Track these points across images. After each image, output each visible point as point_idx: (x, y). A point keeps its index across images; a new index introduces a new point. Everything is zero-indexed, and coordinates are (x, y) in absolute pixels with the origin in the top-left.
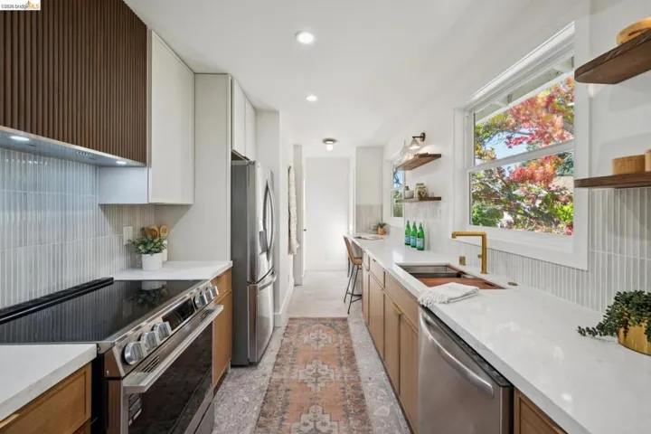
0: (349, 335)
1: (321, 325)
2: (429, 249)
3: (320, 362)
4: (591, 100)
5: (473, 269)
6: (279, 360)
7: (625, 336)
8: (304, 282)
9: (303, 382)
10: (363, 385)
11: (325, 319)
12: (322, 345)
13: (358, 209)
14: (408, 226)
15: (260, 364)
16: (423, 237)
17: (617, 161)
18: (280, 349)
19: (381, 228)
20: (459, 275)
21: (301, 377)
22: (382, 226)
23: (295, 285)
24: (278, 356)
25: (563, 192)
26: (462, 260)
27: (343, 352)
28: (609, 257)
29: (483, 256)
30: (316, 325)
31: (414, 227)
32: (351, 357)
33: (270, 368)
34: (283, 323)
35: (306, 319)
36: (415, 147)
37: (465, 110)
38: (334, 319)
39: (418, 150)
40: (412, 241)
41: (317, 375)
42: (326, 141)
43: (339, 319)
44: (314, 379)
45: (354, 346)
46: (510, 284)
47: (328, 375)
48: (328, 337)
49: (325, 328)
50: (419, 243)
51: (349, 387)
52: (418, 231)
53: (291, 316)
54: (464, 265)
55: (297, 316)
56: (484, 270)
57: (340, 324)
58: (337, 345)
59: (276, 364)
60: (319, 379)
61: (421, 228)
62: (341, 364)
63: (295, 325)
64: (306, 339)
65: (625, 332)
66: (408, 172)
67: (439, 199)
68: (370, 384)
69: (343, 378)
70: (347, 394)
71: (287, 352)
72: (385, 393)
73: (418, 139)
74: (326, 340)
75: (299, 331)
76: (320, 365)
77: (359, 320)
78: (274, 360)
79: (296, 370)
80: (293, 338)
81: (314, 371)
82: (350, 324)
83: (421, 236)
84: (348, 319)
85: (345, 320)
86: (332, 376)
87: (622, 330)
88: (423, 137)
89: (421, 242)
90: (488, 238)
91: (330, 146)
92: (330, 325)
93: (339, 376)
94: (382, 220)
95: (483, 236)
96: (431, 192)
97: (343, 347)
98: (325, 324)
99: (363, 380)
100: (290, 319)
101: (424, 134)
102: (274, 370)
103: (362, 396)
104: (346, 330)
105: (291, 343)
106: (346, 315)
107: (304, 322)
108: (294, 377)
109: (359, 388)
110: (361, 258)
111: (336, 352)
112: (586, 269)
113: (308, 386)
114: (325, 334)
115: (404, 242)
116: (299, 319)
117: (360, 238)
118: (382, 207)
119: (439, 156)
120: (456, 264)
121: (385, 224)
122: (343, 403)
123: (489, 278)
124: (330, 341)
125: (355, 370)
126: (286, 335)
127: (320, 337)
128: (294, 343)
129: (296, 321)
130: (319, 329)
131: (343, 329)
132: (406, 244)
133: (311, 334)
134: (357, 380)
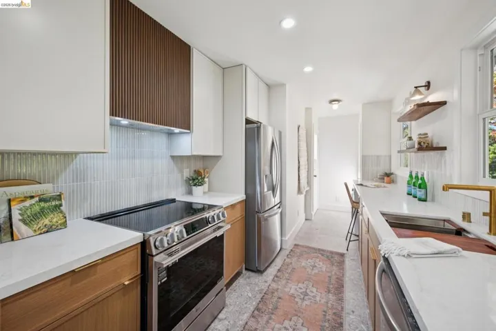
0: (343, 269)
1: (320, 255)
2: (433, 200)
3: (311, 284)
6: (279, 274)
9: (293, 296)
10: (344, 314)
11: (324, 251)
12: (316, 271)
13: (365, 159)
14: (411, 176)
15: (265, 273)
18: (282, 265)
19: (388, 177)
21: (292, 291)
22: (389, 175)
23: (306, 220)
24: (279, 270)
26: (467, 217)
27: (333, 281)
30: (315, 254)
31: (416, 177)
32: (339, 288)
33: (271, 277)
34: (288, 246)
35: (308, 247)
38: (332, 253)
41: (306, 294)
43: (337, 253)
44: (302, 297)
45: (345, 279)
47: (314, 297)
48: (322, 266)
49: (323, 258)
51: (330, 312)
52: (420, 181)
53: (297, 243)
54: (469, 222)
55: (301, 244)
57: (336, 258)
58: (330, 274)
59: (276, 276)
60: (306, 297)
61: (422, 179)
62: (329, 292)
63: (298, 250)
64: (303, 264)
67: (445, 149)
68: (351, 317)
69: (327, 303)
70: (327, 317)
71: (286, 269)
74: (321, 268)
75: (301, 255)
76: (310, 286)
77: (355, 258)
78: (275, 273)
79: (290, 285)
80: (294, 259)
81: (304, 290)
82: (346, 260)
83: (422, 186)
84: (346, 256)
85: (342, 255)
86: (318, 299)
92: (328, 257)
93: (323, 301)
94: (390, 169)
96: (436, 141)
97: (334, 277)
98: (323, 255)
99: (346, 311)
100: (295, 245)
102: (273, 280)
103: (341, 324)
104: (341, 264)
105: (291, 263)
106: (345, 252)
107: (306, 250)
108: (286, 290)
109: (340, 317)
111: (327, 280)
113: (296, 300)
114: (321, 263)
116: (303, 246)
117: (361, 185)
118: (390, 156)
119: (442, 103)
121: (392, 174)
122: (321, 323)
124: (324, 269)
125: (341, 300)
126: (289, 256)
127: (316, 264)
128: (293, 264)
129: (299, 247)
130: (317, 258)
131: (338, 263)
132: (408, 194)
133: (309, 260)
134: (340, 309)
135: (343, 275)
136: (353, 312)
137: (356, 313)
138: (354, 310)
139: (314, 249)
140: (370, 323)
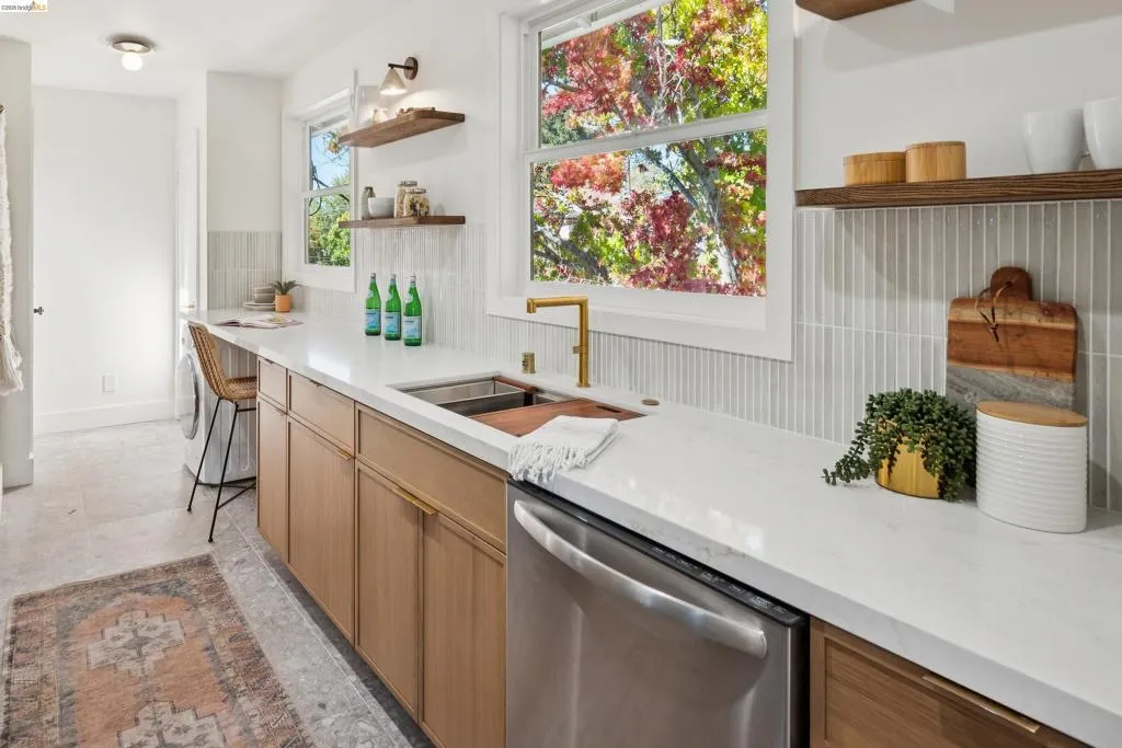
0: (231, 603)
1: (138, 596)
2: (431, 340)
3: (165, 707)
4: (797, 43)
5: (557, 379)
7: (890, 471)
8: (40, 473)
10: (309, 730)
11: (140, 575)
12: (153, 656)
13: (216, 243)
14: (373, 287)
16: (419, 313)
17: (857, 160)
18: (8, 711)
19: (281, 296)
20: (530, 397)
22: (285, 288)
25: (605, 210)
26: (528, 362)
27: (226, 656)
28: (828, 331)
29: (582, 349)
30: (118, 600)
31: (393, 288)
32: (254, 665)
35: (76, 588)
36: (393, 91)
37: (519, 19)
38: (169, 569)
39: (401, 97)
40: (386, 325)
42: (120, 40)
43: (188, 564)
45: (254, 627)
46: (646, 402)
47: (202, 739)
48: (168, 626)
49: (148, 599)
50: (408, 329)
52: (405, 298)
53: (21, 591)
54: (533, 371)
55: (43, 587)
56: (583, 381)
57: (193, 578)
58: (202, 642)
61: (413, 291)
62: (232, 693)
63: (46, 618)
64: (96, 655)
65: (890, 466)
66: (364, 151)
67: (460, 220)
68: (326, 722)
69: (248, 731)
71: (37, 714)
72: (374, 731)
73: (401, 72)
74: (164, 635)
75: (65, 632)
76: (167, 718)
77: (245, 553)
80: (49, 661)
81: (154, 741)
82: (224, 571)
83: (415, 309)
84: (216, 559)
85: (205, 563)
86: (214, 738)
87: (885, 462)
88: (412, 67)
89: (415, 325)
90: (590, 307)
91: (132, 59)
92: (165, 589)
94: (280, 272)
95: (582, 305)
96: (436, 203)
97: (222, 641)
98: (145, 590)
99: (305, 717)
100: (19, 602)
101: (415, 62)
104: (217, 590)
105: (44, 680)
106: (207, 549)
107: (74, 600)
110: (253, 379)
111: (207, 663)
112: (789, 359)
114: (158, 621)
115: (363, 327)
116: (54, 594)
117: (234, 324)
118: (279, 239)
119: (457, 118)
120: (515, 372)
121: (291, 285)
123: (596, 393)
124: (178, 635)
125: (277, 695)
126: (19, 657)
127: (142, 633)
128: (53, 676)
129: (42, 604)
130: (130, 608)
131: (209, 591)
132: (369, 333)
133: (110, 632)
134: (290, 722)
135: (242, 619)
136: (323, 706)
137: (332, 703)
138: (321, 699)
139: (104, 583)
140: (372, 704)
